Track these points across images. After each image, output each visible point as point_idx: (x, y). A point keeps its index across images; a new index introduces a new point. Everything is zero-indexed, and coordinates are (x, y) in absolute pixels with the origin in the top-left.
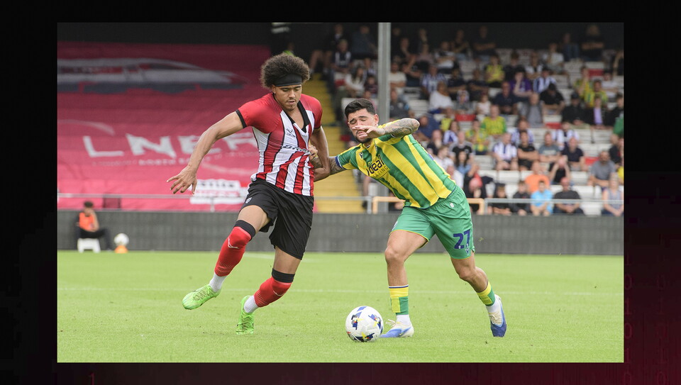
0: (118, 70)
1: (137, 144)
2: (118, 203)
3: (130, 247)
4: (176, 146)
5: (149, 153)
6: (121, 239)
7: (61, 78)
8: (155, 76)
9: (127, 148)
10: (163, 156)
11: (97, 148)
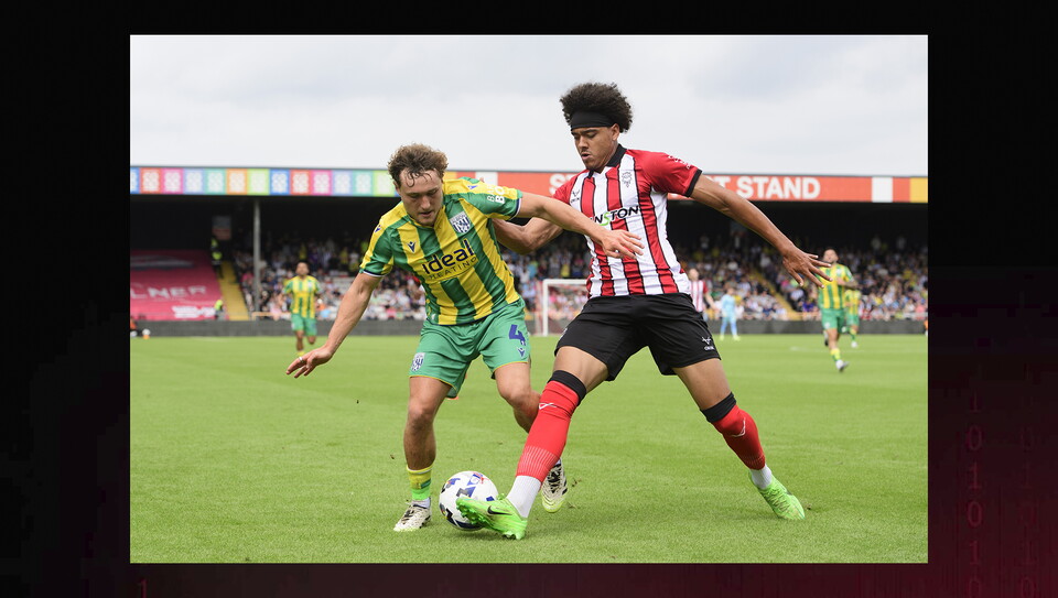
0: (143, 261)
1: (153, 292)
2: (144, 317)
3: (151, 335)
4: (169, 292)
5: (158, 296)
6: (146, 332)
7: (132, 265)
8: (153, 264)
9: (147, 293)
10: (163, 297)
11: (136, 293)
